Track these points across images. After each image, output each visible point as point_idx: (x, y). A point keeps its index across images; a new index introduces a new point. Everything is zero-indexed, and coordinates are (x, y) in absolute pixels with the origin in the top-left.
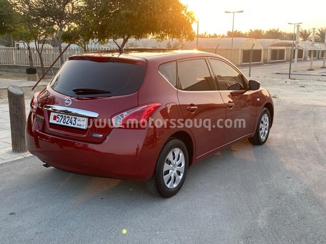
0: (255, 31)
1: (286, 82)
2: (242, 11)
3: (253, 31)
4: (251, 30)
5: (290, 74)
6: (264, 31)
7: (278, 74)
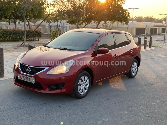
0: (138, 17)
1: (163, 44)
2: (138, 8)
3: (137, 17)
4: (136, 17)
5: (164, 41)
6: (143, 17)
7: (157, 40)
